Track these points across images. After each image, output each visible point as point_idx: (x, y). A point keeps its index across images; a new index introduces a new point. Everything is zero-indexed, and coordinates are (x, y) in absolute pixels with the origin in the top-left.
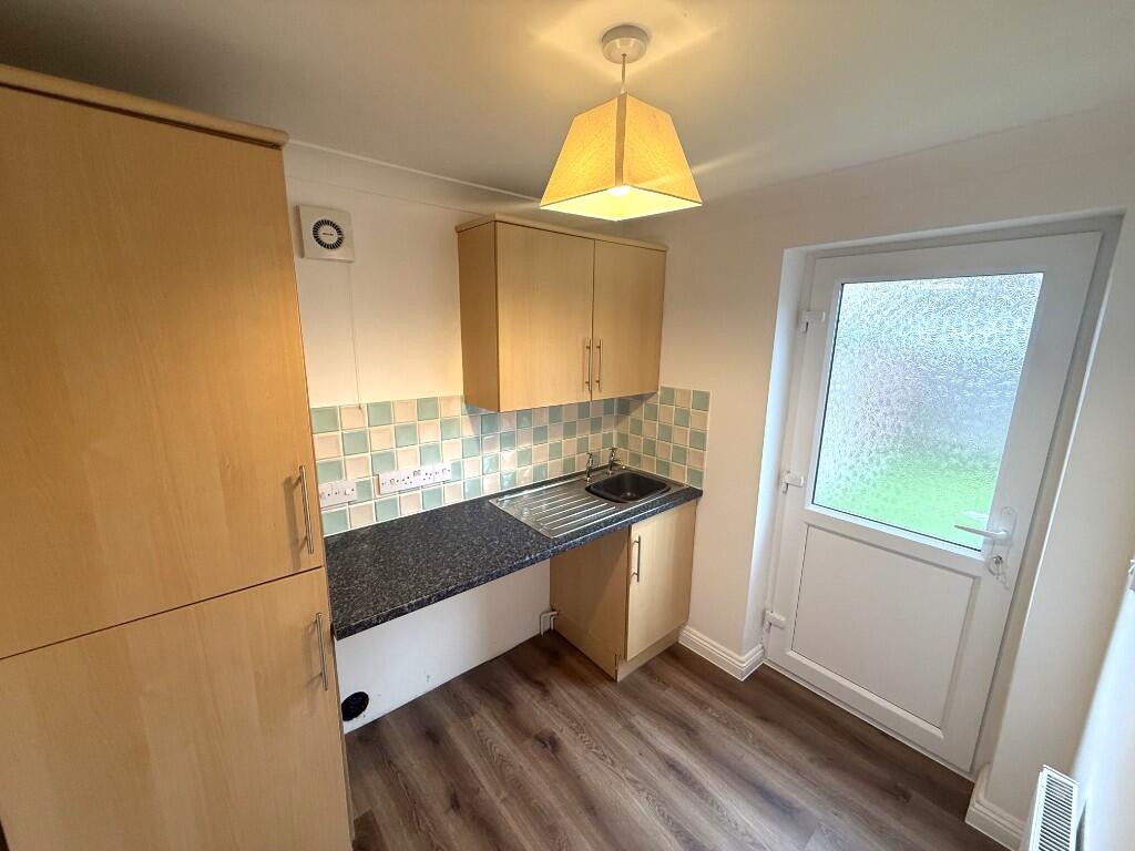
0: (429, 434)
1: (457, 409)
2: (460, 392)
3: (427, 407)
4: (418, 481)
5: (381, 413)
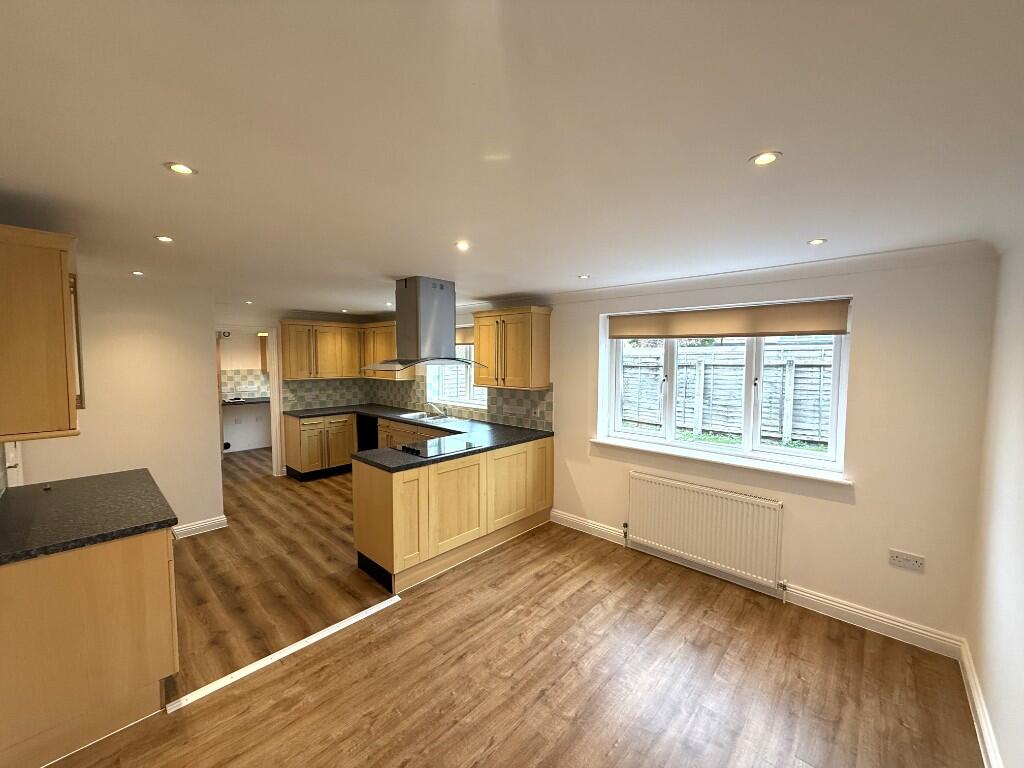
0: (250, 378)
1: (259, 373)
2: (260, 368)
3: (250, 372)
4: (247, 390)
5: (237, 372)
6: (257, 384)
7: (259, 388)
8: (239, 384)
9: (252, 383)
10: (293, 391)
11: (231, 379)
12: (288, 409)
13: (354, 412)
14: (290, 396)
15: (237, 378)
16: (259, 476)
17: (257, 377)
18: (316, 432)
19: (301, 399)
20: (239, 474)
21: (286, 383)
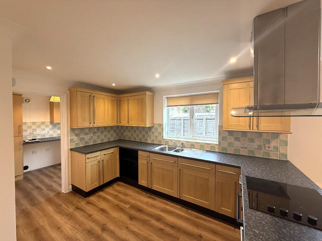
0: (42, 127)
1: (49, 124)
2: (49, 121)
3: (43, 123)
4: (40, 133)
5: (34, 123)
6: (47, 130)
7: (48, 132)
8: (35, 130)
9: (44, 129)
10: (76, 135)
11: (30, 127)
12: (73, 147)
13: (117, 146)
14: (75, 138)
15: (34, 127)
16: (52, 195)
17: (47, 126)
18: (96, 162)
19: (82, 139)
20: (35, 193)
21: (73, 130)
